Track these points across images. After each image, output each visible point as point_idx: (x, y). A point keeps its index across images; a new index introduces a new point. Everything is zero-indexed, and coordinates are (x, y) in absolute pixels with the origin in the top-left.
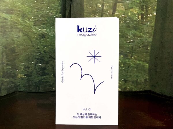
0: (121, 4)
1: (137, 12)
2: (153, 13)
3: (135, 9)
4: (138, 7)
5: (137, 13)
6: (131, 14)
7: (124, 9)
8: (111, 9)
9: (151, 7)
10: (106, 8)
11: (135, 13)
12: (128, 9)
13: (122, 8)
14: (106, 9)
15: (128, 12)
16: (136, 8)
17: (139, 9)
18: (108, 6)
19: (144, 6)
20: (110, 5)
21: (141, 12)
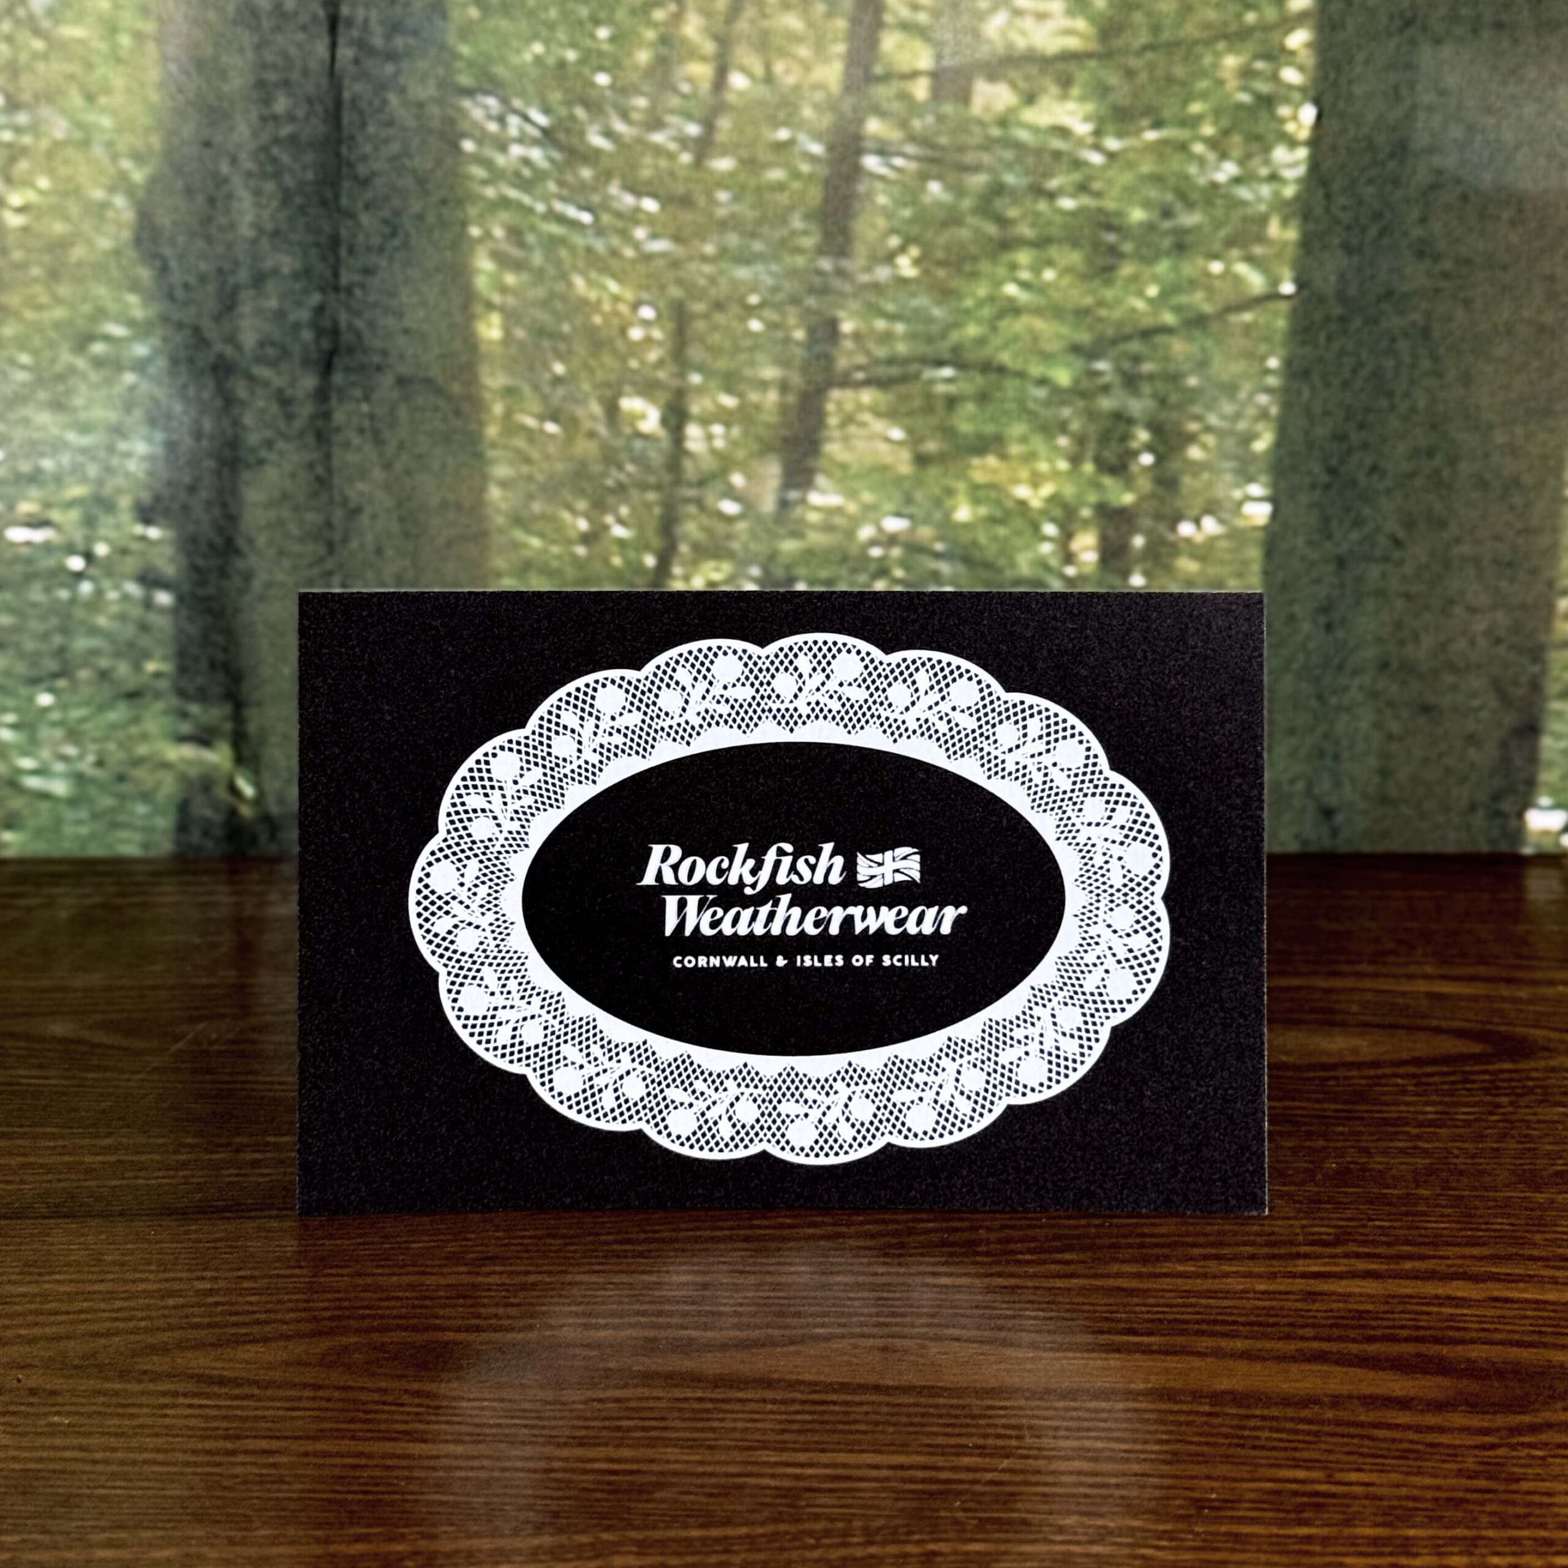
0: (867, 396)
1: (1047, 490)
2: (1240, 504)
3: (1030, 457)
4: (1063, 441)
5: (1054, 499)
6: (983, 511)
7: (905, 455)
8: (766, 449)
9: (1210, 440)
10: (710, 437)
11: (1023, 504)
12: (941, 458)
13: (883, 447)
14: (714, 452)
15: (950, 492)
16: (1038, 443)
17: (1075, 460)
18: (728, 425)
19: (1130, 421)
20: (757, 407)
21: (1098, 486)
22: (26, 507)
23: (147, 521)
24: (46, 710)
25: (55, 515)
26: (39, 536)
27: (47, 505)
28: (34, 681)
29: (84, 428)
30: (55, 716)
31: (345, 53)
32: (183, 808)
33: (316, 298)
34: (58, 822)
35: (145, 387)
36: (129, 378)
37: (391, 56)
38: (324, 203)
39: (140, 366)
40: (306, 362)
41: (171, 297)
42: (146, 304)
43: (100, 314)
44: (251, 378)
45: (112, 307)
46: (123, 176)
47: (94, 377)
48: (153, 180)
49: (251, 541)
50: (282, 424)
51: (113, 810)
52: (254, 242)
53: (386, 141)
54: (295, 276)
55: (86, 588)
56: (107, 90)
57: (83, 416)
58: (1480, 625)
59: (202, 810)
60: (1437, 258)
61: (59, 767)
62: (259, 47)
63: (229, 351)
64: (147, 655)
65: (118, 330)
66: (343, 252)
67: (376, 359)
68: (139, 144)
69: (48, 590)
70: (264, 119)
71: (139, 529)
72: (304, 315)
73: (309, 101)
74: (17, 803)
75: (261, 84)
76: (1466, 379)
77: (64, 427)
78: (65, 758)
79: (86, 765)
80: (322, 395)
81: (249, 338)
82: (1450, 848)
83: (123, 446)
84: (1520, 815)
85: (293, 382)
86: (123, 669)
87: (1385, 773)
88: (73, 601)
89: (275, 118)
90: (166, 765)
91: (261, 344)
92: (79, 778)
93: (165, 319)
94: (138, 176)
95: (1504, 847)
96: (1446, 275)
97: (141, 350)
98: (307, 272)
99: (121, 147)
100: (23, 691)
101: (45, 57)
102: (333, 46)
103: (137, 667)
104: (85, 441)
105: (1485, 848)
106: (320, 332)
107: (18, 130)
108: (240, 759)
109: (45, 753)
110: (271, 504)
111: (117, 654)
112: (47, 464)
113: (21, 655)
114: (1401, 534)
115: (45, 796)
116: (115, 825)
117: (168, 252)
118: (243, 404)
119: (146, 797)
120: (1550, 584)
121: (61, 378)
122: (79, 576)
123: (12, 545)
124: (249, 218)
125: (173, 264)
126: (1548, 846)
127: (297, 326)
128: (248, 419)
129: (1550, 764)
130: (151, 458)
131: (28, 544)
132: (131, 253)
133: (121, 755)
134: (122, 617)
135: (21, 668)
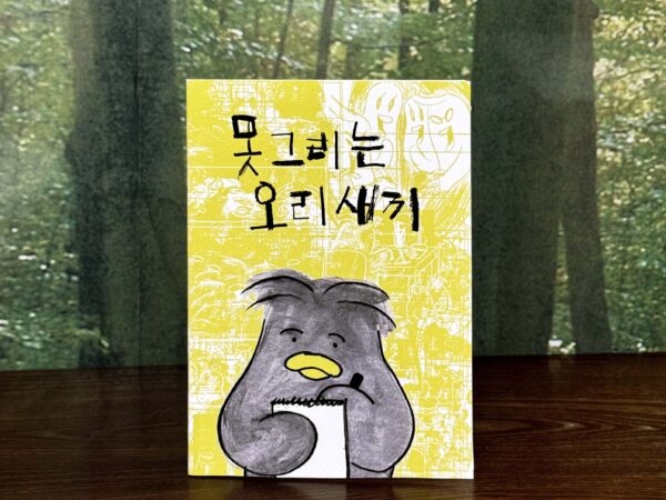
22: (26, 248)
23: (69, 252)
24: (33, 318)
25: (36, 251)
26: (30, 258)
27: (33, 247)
28: (29, 309)
29: (46, 220)
30: (36, 320)
31: (140, 89)
32: (82, 352)
33: (130, 173)
34: (37, 358)
35: (69, 205)
36: (63, 202)
37: (156, 90)
38: (132, 140)
39: (67, 198)
40: (126, 195)
41: (77, 174)
42: (69, 177)
43: (53, 180)
44: (107, 201)
45: (57, 178)
46: (61, 133)
47: (51, 202)
48: (71, 135)
49: (107, 258)
50: (118, 216)
51: (56, 353)
52: (108, 154)
53: (154, 118)
54: (123, 166)
55: (47, 275)
56: (56, 104)
57: (46, 216)
58: (532, 278)
59: (89, 352)
60: (515, 155)
61: (37, 338)
62: (110, 88)
63: (99, 192)
64: (69, 299)
65: (59, 186)
66: (140, 156)
67: (151, 193)
68: (67, 122)
69: (33, 277)
70: (111, 112)
71: (66, 255)
72: (126, 179)
73: (127, 106)
74: (22, 351)
75: (110, 101)
76: (525, 196)
77: (40, 220)
78: (39, 335)
79: (47, 338)
80: (132, 207)
81: (106, 188)
82: (523, 353)
83: (61, 226)
84: (547, 342)
85: (122, 202)
86: (60, 304)
87: (501, 328)
88: (42, 280)
89: (116, 112)
90: (76, 337)
91: (111, 190)
92: (44, 342)
93: (76, 182)
94: (66, 133)
95: (541, 353)
96: (518, 161)
97: (67, 193)
98: (127, 164)
99: (60, 123)
100: (25, 312)
101: (33, 93)
102: (136, 87)
103: (66, 302)
104: (47, 225)
105: (534, 353)
106: (131, 185)
107: (23, 118)
108: (103, 334)
109: (33, 334)
110: (114, 244)
111: (58, 298)
112: (33, 233)
113: (24, 299)
114: (505, 247)
115: (32, 349)
116: (57, 358)
117: (77, 159)
118: (104, 210)
119: (69, 348)
120: (555, 264)
121: (38, 203)
122: (45, 271)
123: (22, 261)
124: (107, 146)
125: (79, 163)
126: (557, 353)
127: (123, 182)
128: (106, 215)
129: (556, 324)
130: (70, 230)
131: (26, 260)
132: (64, 159)
133: (59, 334)
134: (60, 285)
135: (24, 304)
